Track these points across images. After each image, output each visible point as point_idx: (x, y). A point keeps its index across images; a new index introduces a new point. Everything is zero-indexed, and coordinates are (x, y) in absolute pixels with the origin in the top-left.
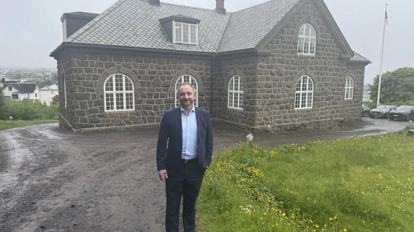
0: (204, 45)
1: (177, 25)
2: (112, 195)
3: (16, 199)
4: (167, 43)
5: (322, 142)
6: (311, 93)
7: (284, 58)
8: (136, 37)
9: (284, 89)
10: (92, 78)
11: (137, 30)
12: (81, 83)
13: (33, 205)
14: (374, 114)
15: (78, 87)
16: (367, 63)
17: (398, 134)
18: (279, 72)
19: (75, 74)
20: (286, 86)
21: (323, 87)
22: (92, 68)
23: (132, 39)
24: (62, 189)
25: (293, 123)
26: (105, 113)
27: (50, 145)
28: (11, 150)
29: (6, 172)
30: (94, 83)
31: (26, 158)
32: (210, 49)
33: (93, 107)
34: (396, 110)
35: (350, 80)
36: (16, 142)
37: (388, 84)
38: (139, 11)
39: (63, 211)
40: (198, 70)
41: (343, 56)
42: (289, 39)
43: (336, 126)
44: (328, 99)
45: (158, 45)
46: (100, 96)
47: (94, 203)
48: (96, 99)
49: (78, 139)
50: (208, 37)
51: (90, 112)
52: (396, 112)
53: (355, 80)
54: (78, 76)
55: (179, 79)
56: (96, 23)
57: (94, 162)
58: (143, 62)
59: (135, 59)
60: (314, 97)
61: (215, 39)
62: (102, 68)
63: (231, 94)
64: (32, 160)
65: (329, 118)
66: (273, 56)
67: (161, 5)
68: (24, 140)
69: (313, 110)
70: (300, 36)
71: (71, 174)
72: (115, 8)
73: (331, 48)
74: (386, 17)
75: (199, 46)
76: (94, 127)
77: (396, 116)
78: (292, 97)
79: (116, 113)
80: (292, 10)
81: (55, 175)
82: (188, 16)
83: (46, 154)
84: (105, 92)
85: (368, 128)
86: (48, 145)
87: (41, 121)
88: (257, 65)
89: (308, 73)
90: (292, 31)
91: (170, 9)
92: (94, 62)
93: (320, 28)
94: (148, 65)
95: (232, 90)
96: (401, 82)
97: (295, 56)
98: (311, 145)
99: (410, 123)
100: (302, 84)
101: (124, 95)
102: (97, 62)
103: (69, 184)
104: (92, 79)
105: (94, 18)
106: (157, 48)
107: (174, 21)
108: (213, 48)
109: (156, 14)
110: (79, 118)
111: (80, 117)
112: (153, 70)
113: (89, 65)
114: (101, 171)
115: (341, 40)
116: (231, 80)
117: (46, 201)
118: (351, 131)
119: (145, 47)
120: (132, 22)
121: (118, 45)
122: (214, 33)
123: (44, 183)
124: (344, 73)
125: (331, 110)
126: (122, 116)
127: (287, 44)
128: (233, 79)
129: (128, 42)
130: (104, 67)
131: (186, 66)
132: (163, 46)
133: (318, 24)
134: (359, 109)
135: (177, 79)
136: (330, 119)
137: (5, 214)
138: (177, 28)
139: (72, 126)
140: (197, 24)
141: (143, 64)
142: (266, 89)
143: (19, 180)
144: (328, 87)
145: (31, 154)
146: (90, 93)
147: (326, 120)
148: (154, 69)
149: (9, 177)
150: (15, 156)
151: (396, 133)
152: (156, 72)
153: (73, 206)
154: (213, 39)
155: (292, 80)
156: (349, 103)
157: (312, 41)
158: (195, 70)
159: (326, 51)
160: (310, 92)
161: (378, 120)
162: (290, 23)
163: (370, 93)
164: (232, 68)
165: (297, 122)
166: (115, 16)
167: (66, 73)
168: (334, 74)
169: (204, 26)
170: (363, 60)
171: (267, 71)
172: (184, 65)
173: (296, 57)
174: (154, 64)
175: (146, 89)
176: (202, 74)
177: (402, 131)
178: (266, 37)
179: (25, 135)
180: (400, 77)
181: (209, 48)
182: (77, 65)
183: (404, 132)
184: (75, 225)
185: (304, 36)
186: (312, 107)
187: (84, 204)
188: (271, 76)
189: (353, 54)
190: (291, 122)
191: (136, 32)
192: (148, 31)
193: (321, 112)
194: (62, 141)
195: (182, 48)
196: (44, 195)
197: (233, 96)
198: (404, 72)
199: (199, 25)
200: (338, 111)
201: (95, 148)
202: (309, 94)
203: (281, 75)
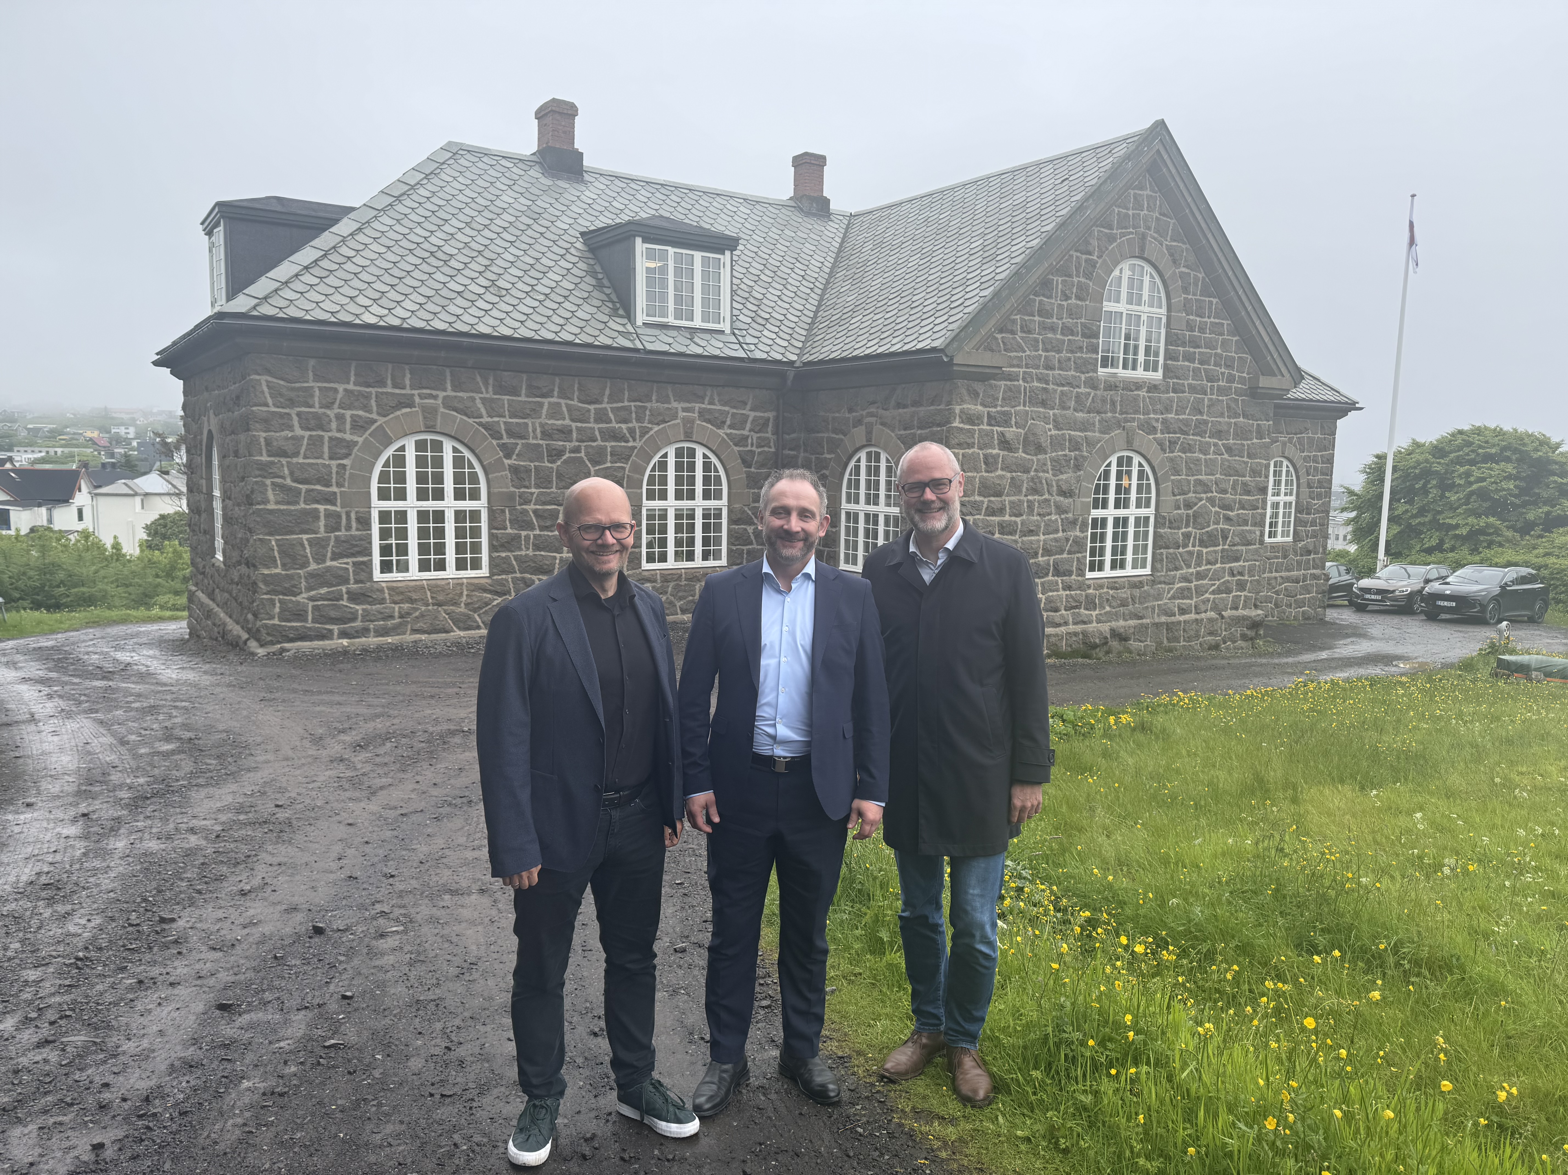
0: (751, 331)
1: (651, 255)
2: (457, 891)
3: (96, 906)
4: (611, 324)
5: (1190, 699)
6: (1147, 519)
7: (1051, 386)
8: (497, 299)
9: (1046, 500)
10: (326, 449)
11: (501, 271)
12: (286, 472)
13: (166, 926)
14: (1368, 596)
15: (273, 483)
16: (1347, 407)
17: (1460, 669)
18: (1031, 438)
19: (264, 435)
20: (1055, 488)
21: (1191, 495)
22: (328, 412)
23: (480, 303)
24: (261, 871)
25: (1079, 628)
26: (375, 586)
27: (176, 707)
28: (23, 722)
29: (29, 805)
30: (334, 470)
31: (89, 753)
32: (775, 347)
33: (329, 563)
34: (1448, 583)
35: (1284, 469)
36: (37, 694)
37: (1417, 486)
38: (504, 198)
39: (283, 947)
40: (730, 427)
41: (1264, 382)
42: (1070, 315)
43: (1234, 642)
44: (1209, 540)
45: (578, 331)
46: (358, 520)
47: (397, 920)
48: (342, 533)
49: (276, 684)
50: (765, 301)
51: (318, 579)
52: (1448, 592)
53: (1302, 472)
54: (275, 444)
55: (656, 459)
56: (344, 240)
57: (356, 769)
58: (524, 392)
59: (491, 381)
60: (1155, 533)
61: (791, 310)
62: (368, 415)
63: (852, 517)
64: (117, 762)
65: (1212, 609)
66: (1011, 377)
67: (587, 177)
68: (67, 688)
69: (1153, 580)
70: (1108, 306)
71: (282, 815)
72: (412, 187)
73: (1219, 351)
74: (1412, 241)
75: (734, 334)
76: (332, 639)
77: (1446, 604)
78: (1078, 533)
79: (418, 587)
80: (1081, 208)
81: (223, 818)
82: (692, 220)
83: (168, 739)
84: (377, 505)
85: (1347, 649)
86: (164, 706)
87: (114, 614)
88: (951, 412)
89: (1136, 445)
90: (1080, 286)
91: (623, 194)
92: (336, 390)
93: (1182, 276)
94: (541, 405)
95: (857, 502)
96: (1462, 482)
97: (1091, 378)
98: (1153, 710)
99: (1500, 632)
100: (1113, 482)
101: (450, 517)
102: (346, 390)
103: (284, 852)
104: (326, 455)
105: (336, 221)
106: (577, 341)
107: (639, 240)
108: (785, 344)
109: (569, 213)
110: (274, 605)
111: (280, 601)
112: (560, 422)
113: (316, 399)
114: (392, 804)
115: (1258, 323)
116: (852, 464)
117: (210, 913)
118: (1290, 660)
119: (529, 334)
120: (479, 239)
121: (428, 328)
122: (789, 287)
123: (187, 846)
124: (1266, 446)
125: (1218, 583)
126: (441, 598)
127: (1062, 334)
128: (859, 460)
129: (466, 318)
130: (375, 409)
131: (685, 410)
132: (597, 333)
133: (1174, 261)
134: (1315, 577)
135: (651, 458)
136: (1212, 614)
137: (67, 962)
138: (652, 265)
139: (245, 636)
140: (728, 253)
141: (523, 398)
142: (983, 502)
143: (85, 837)
144: (1209, 495)
145: (108, 740)
146: (317, 510)
147: (1198, 617)
148: (564, 419)
149: (45, 824)
150: (46, 747)
151: (1451, 666)
152: (571, 431)
153: (318, 931)
154: (785, 312)
155: (1078, 467)
156: (1277, 557)
157: (1150, 326)
158: (719, 428)
159: (1201, 363)
160: (1143, 512)
161: (1381, 618)
162: (1071, 256)
163: (1353, 520)
164: (858, 422)
165: (1095, 624)
166: (413, 217)
167: (222, 428)
168: (1229, 449)
169: (750, 260)
170: (1330, 396)
171: (989, 434)
172: (675, 404)
173: (1093, 384)
174: (563, 401)
175: (532, 494)
176: (741, 441)
177: (1472, 659)
178: (985, 310)
179: (62, 667)
180: (1459, 462)
181: (771, 342)
182: (270, 401)
183: (1481, 666)
184: (344, 997)
185: (1122, 307)
186: (1148, 571)
187: (358, 923)
188: (1002, 453)
189: (1298, 375)
190: (1075, 624)
191: (494, 277)
192: (540, 275)
193: (1182, 589)
194: (218, 690)
195: (671, 340)
196: (199, 892)
197: (861, 525)
198: (1472, 443)
199: (735, 258)
200: (1241, 586)
201: (349, 718)
202: (1138, 520)
203: (1040, 449)
